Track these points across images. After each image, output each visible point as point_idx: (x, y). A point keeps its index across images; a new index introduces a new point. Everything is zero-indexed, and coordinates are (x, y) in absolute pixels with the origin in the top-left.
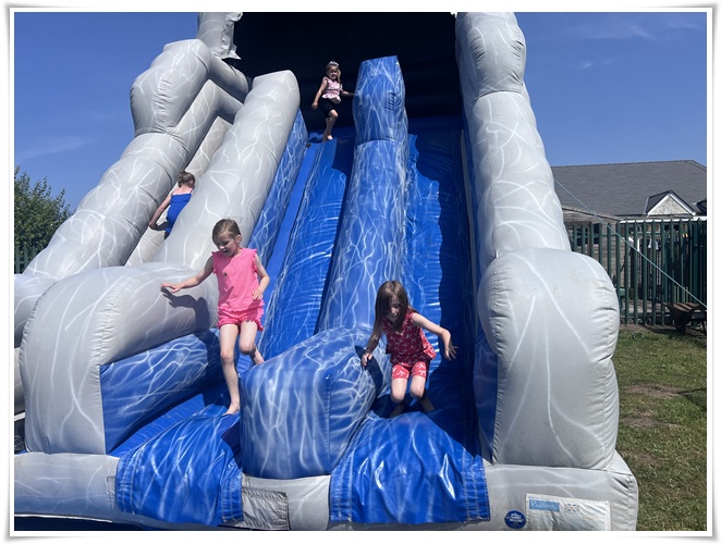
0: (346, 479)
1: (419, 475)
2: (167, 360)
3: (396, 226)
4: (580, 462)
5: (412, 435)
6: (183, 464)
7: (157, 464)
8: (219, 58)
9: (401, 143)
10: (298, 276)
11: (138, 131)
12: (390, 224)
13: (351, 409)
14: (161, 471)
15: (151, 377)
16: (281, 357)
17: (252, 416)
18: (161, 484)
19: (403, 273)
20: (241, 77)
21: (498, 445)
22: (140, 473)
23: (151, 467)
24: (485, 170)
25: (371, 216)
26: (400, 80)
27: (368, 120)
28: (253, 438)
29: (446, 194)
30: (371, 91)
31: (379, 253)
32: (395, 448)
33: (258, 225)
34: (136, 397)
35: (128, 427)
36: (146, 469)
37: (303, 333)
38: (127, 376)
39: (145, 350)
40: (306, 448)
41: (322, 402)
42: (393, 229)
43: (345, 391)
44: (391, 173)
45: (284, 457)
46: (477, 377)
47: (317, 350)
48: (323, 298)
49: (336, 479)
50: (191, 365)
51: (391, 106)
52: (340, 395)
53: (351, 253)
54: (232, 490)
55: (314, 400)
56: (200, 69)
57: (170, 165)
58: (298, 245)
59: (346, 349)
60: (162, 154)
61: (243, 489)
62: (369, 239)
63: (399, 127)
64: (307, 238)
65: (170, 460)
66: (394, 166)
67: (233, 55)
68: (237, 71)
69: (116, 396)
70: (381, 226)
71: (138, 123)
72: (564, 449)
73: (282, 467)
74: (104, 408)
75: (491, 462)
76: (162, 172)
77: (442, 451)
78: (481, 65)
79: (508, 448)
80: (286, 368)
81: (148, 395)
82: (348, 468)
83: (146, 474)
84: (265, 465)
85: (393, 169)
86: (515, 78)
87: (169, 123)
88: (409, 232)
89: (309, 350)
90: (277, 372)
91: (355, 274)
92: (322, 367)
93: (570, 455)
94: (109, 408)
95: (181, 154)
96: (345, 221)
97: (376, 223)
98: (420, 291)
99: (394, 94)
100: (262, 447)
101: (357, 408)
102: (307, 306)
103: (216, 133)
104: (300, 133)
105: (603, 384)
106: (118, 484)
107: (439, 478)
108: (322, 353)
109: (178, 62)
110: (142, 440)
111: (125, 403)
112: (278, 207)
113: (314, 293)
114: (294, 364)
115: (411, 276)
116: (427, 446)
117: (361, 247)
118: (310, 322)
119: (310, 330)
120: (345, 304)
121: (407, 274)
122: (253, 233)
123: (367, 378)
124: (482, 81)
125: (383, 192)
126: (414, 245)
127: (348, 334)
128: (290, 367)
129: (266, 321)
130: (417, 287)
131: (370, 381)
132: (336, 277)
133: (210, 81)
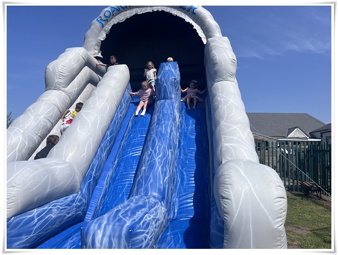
2: (47, 214)
3: (173, 142)
8: (92, 57)
9: (178, 102)
10: (122, 164)
11: (47, 88)
12: (170, 140)
13: (143, 247)
15: (35, 225)
16: (106, 216)
19: (176, 165)
24: (217, 118)
25: (161, 136)
26: (178, 72)
27: (163, 90)
29: (199, 127)
30: (164, 77)
31: (164, 155)
33: (105, 138)
34: (24, 237)
37: (123, 196)
38: (21, 224)
39: (34, 209)
41: (127, 244)
43: (140, 237)
44: (172, 116)
46: (213, 231)
47: (127, 212)
48: (135, 177)
50: (60, 216)
51: (174, 84)
52: (137, 239)
53: (150, 155)
55: (122, 243)
56: (82, 60)
57: (61, 106)
58: (124, 147)
59: (143, 209)
60: (57, 100)
62: (160, 147)
63: (177, 94)
66: (174, 112)
67: (100, 55)
69: (12, 237)
70: (166, 141)
71: (48, 85)
76: (56, 110)
78: (216, 68)
80: (108, 224)
81: (31, 236)
85: (173, 113)
86: (232, 75)
87: (62, 86)
88: (180, 142)
89: (122, 212)
90: (103, 226)
91: (152, 166)
92: (128, 224)
95: (68, 101)
96: (149, 138)
97: (164, 139)
98: (184, 175)
99: (175, 79)
101: (147, 245)
102: (126, 181)
103: (88, 91)
105: (280, 240)
108: (129, 214)
109: (72, 57)
111: (18, 240)
112: (116, 129)
113: (130, 174)
114: (113, 221)
115: (180, 167)
117: (155, 152)
118: (127, 190)
119: (126, 195)
120: (145, 182)
121: (178, 166)
122: (102, 142)
123: (154, 226)
124: (216, 76)
125: (168, 124)
126: (182, 151)
127: (145, 200)
128: (111, 223)
129: (104, 188)
130: (182, 173)
131: (156, 227)
132: (142, 167)
133: (86, 67)
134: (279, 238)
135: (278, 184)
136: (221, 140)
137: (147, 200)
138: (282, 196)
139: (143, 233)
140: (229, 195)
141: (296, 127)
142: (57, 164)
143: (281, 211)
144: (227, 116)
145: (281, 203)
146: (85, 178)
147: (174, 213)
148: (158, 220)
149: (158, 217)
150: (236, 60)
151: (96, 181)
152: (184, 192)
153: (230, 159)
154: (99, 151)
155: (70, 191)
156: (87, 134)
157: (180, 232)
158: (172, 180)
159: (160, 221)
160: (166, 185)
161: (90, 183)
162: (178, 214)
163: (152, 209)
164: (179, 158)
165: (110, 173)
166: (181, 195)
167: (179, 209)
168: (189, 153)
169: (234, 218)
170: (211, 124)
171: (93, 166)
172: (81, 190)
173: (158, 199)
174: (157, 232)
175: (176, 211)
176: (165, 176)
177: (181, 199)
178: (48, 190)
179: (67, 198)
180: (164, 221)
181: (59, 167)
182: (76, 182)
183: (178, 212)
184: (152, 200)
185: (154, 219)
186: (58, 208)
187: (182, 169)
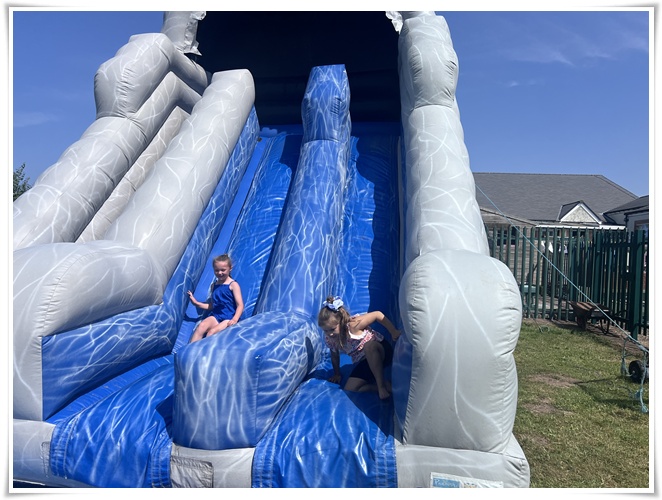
0: (269, 452)
1: (336, 451)
2: (109, 334)
3: (334, 220)
4: (479, 446)
5: (333, 414)
6: (117, 433)
7: (92, 432)
8: (181, 53)
9: (344, 144)
11: (100, 114)
12: (329, 218)
13: (278, 387)
14: (94, 439)
15: (92, 349)
17: (185, 390)
18: (94, 451)
19: (338, 263)
20: (201, 71)
21: (408, 427)
22: (74, 439)
23: (86, 434)
24: (415, 175)
25: (312, 209)
26: (346, 87)
27: (315, 121)
28: (185, 411)
29: (382, 194)
30: (319, 96)
31: (317, 244)
32: (316, 425)
33: (207, 210)
34: (75, 368)
35: (66, 396)
36: (81, 437)
38: (69, 347)
39: (88, 324)
40: (234, 421)
41: (250, 380)
42: (331, 222)
43: (273, 370)
44: (333, 171)
45: (212, 430)
46: (394, 364)
47: (251, 331)
48: (263, 284)
49: (260, 451)
50: (132, 339)
51: (337, 110)
52: (269, 373)
53: (291, 243)
54: (162, 458)
55: (244, 377)
56: (162, 61)
57: (129, 148)
58: (243, 228)
59: (279, 330)
60: (121, 137)
61: (171, 458)
62: (309, 230)
63: (342, 129)
64: (252, 224)
65: (104, 428)
66: (336, 165)
67: (195, 50)
68: (198, 66)
69: (56, 366)
70: (321, 219)
71: (100, 107)
72: (467, 434)
73: (209, 439)
74: (44, 377)
75: (402, 442)
76: (120, 154)
77: (359, 430)
78: (417, 80)
79: (417, 431)
80: (219, 347)
81: (87, 366)
82: (272, 442)
83: (80, 440)
84: (194, 436)
85: (334, 168)
86: (448, 94)
87: (129, 109)
88: (346, 223)
89: (244, 330)
90: (211, 349)
91: (294, 262)
92: (253, 347)
93: (472, 439)
94: (48, 377)
95: (140, 138)
96: (288, 212)
97: (316, 216)
98: (352, 280)
99: (339, 99)
100: (192, 419)
101: (284, 386)
103: (175, 122)
104: (252, 127)
105: (503, 376)
106: (52, 450)
107: (354, 454)
108: (255, 334)
109: (142, 53)
110: (80, 408)
111: (65, 373)
112: (227, 195)
114: (227, 343)
115: (345, 266)
116: (346, 425)
117: (300, 237)
120: (283, 290)
121: (342, 264)
122: (201, 218)
123: (297, 358)
124: (418, 94)
125: (324, 188)
126: (350, 238)
127: (282, 317)
128: (224, 346)
130: (350, 276)
131: (299, 361)
132: (276, 264)
133: (171, 73)
134: (502, 373)
135: (507, 287)
136: (419, 216)
137: (286, 318)
138: (512, 306)
139: (278, 365)
140: (423, 304)
142: (124, 251)
143: (509, 330)
144: (434, 173)
145: (510, 317)
146: (171, 280)
148: (304, 350)
149: (304, 344)
150: (457, 63)
151: (193, 285)
153: (434, 248)
154: (196, 233)
156: (175, 201)
158: (331, 287)
160: (319, 297)
161: (180, 289)
163: (295, 333)
169: (428, 340)
170: (405, 189)
171: (186, 259)
172: (166, 300)
173: (305, 318)
174: (301, 369)
176: (318, 280)
178: (111, 295)
179: (141, 312)
182: (155, 286)
184: (295, 319)
185: (296, 347)
186: (127, 326)
187: (350, 270)
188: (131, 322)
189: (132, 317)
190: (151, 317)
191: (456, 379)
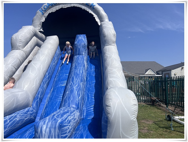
2: (14, 118)
3: (83, 78)
8: (38, 31)
9: (86, 56)
10: (56, 91)
11: (12, 49)
12: (82, 77)
13: (68, 132)
15: (8, 124)
16: (48, 118)
17: (38, 136)
19: (85, 90)
20: (44, 36)
24: (106, 65)
25: (77, 75)
26: (86, 40)
27: (78, 50)
29: (97, 70)
30: (79, 43)
31: (79, 85)
33: (45, 77)
37: (56, 108)
39: (7, 116)
41: (59, 131)
43: (66, 128)
44: (83, 64)
46: (102, 123)
47: (59, 115)
48: (63, 97)
50: (21, 119)
51: (84, 47)
52: (64, 129)
53: (71, 85)
55: (57, 131)
56: (32, 33)
57: (21, 59)
58: (56, 81)
59: (67, 114)
60: (19, 55)
62: (76, 81)
63: (85, 52)
64: (59, 80)
67: (42, 30)
68: (43, 35)
70: (80, 78)
71: (13, 47)
76: (18, 61)
78: (105, 39)
81: (7, 129)
85: (83, 63)
86: (114, 42)
87: (22, 47)
88: (87, 78)
89: (56, 115)
90: (46, 122)
91: (72, 91)
92: (59, 121)
95: (25, 56)
96: (70, 76)
97: (78, 77)
98: (89, 95)
99: (85, 44)
102: (58, 100)
103: (36, 50)
104: (59, 52)
108: (60, 116)
109: (26, 31)
112: (51, 71)
113: (60, 96)
115: (87, 91)
117: (74, 84)
118: (58, 104)
119: (58, 107)
120: (69, 100)
121: (86, 91)
122: (43, 79)
123: (73, 122)
124: (106, 43)
125: (80, 69)
126: (88, 83)
127: (68, 109)
128: (50, 121)
129: (46, 104)
131: (74, 123)
132: (66, 92)
133: (35, 37)
134: (134, 124)
135: (134, 98)
136: (108, 77)
137: (69, 109)
138: (135, 104)
139: (67, 125)
140: (110, 105)
141: (149, 69)
142: (19, 92)
143: (135, 111)
144: (111, 65)
145: (135, 108)
146: (34, 99)
147: (84, 116)
148: (75, 119)
149: (75, 117)
150: (116, 34)
151: (41, 100)
152: (89, 105)
153: (112, 86)
154: (42, 84)
155: (26, 106)
156: (35, 75)
157: (87, 125)
158: (83, 98)
159: (76, 120)
160: (79, 101)
161: (37, 101)
162: (86, 116)
163: (72, 114)
164: (87, 87)
165: (49, 96)
166: (88, 106)
167: (86, 113)
168: (92, 84)
169: (112, 116)
170: (103, 68)
171: (39, 92)
172: (33, 105)
173: (75, 108)
174: (75, 125)
175: (85, 114)
176: (79, 96)
177: (88, 108)
178: (14, 106)
179: (25, 110)
180: (79, 120)
181: (20, 93)
182: (29, 101)
183: (86, 115)
184: (72, 109)
185: (73, 119)
186: (20, 115)
187: (88, 92)
188: (21, 114)
189: (22, 112)
190: (28, 111)
191: (121, 127)
